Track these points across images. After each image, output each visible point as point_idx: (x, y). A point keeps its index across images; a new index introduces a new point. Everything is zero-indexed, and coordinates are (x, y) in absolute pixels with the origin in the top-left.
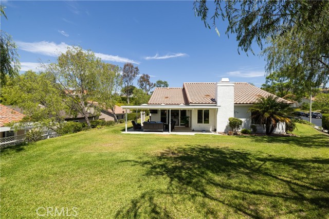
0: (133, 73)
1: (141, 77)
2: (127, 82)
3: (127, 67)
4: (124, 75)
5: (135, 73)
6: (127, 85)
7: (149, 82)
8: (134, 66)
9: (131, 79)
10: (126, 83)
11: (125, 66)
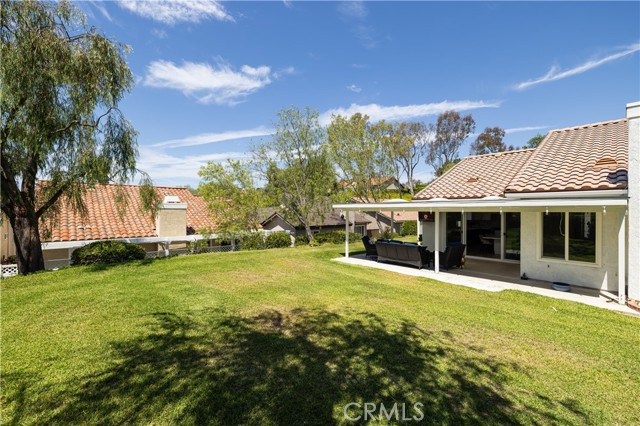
0: (460, 132)
1: (481, 138)
2: (444, 153)
3: (443, 122)
4: (440, 140)
5: (463, 130)
6: (444, 161)
7: (500, 144)
8: (462, 116)
9: (453, 145)
10: (443, 156)
11: (440, 121)
